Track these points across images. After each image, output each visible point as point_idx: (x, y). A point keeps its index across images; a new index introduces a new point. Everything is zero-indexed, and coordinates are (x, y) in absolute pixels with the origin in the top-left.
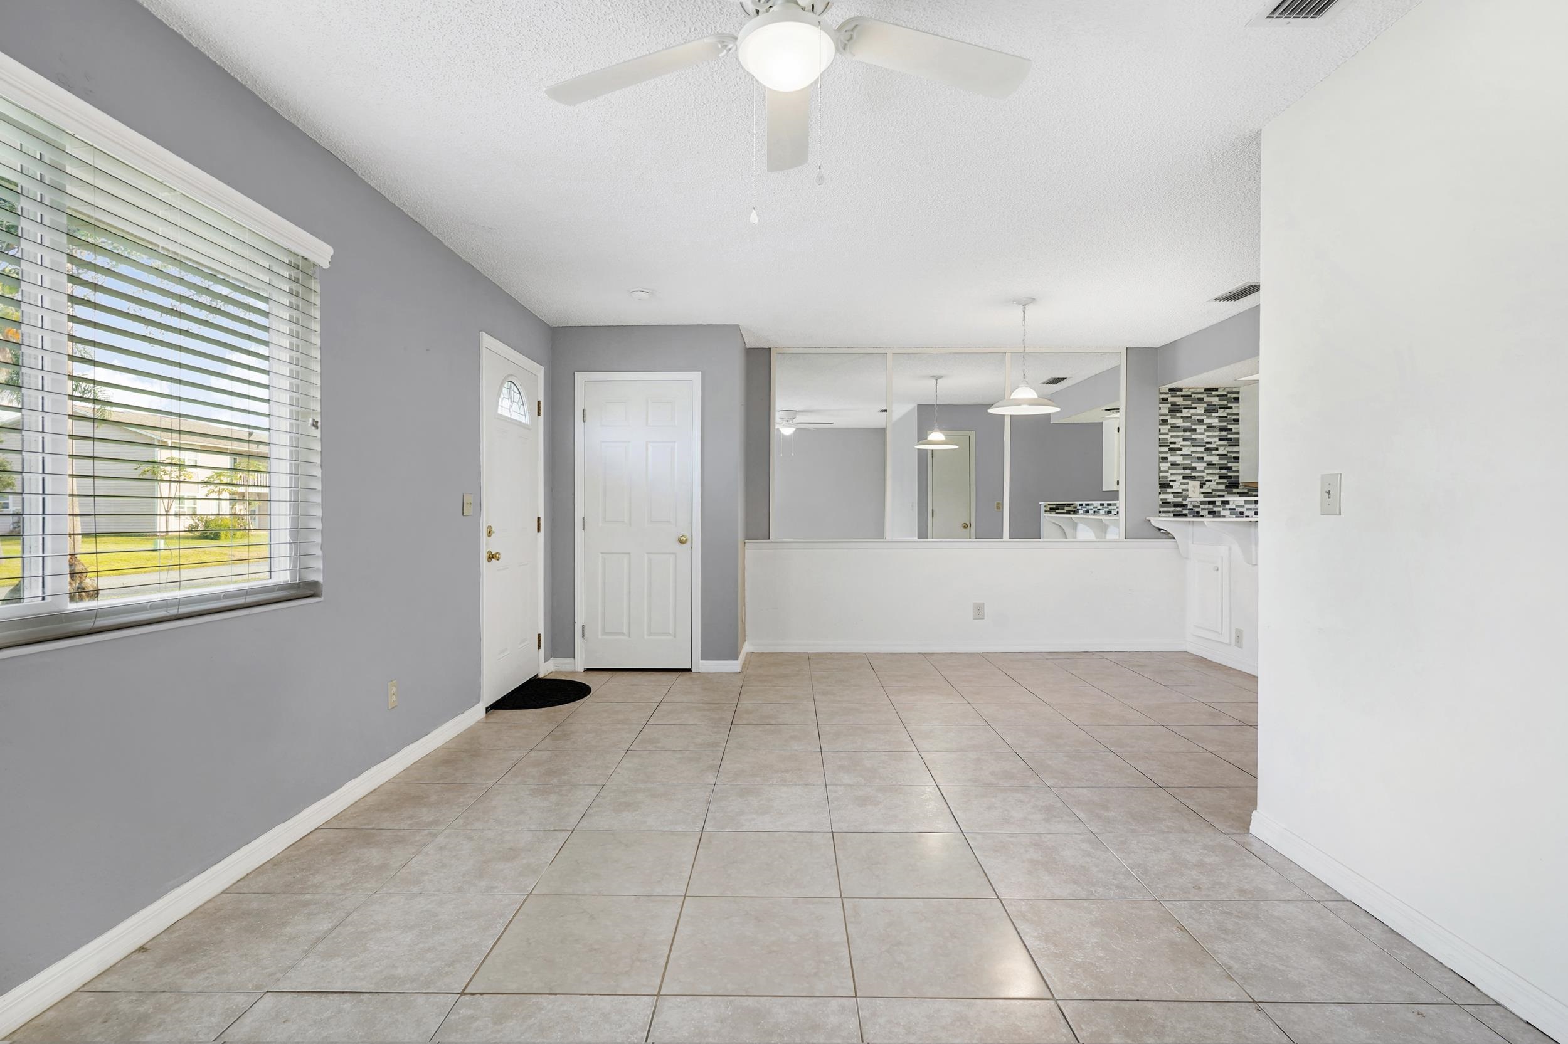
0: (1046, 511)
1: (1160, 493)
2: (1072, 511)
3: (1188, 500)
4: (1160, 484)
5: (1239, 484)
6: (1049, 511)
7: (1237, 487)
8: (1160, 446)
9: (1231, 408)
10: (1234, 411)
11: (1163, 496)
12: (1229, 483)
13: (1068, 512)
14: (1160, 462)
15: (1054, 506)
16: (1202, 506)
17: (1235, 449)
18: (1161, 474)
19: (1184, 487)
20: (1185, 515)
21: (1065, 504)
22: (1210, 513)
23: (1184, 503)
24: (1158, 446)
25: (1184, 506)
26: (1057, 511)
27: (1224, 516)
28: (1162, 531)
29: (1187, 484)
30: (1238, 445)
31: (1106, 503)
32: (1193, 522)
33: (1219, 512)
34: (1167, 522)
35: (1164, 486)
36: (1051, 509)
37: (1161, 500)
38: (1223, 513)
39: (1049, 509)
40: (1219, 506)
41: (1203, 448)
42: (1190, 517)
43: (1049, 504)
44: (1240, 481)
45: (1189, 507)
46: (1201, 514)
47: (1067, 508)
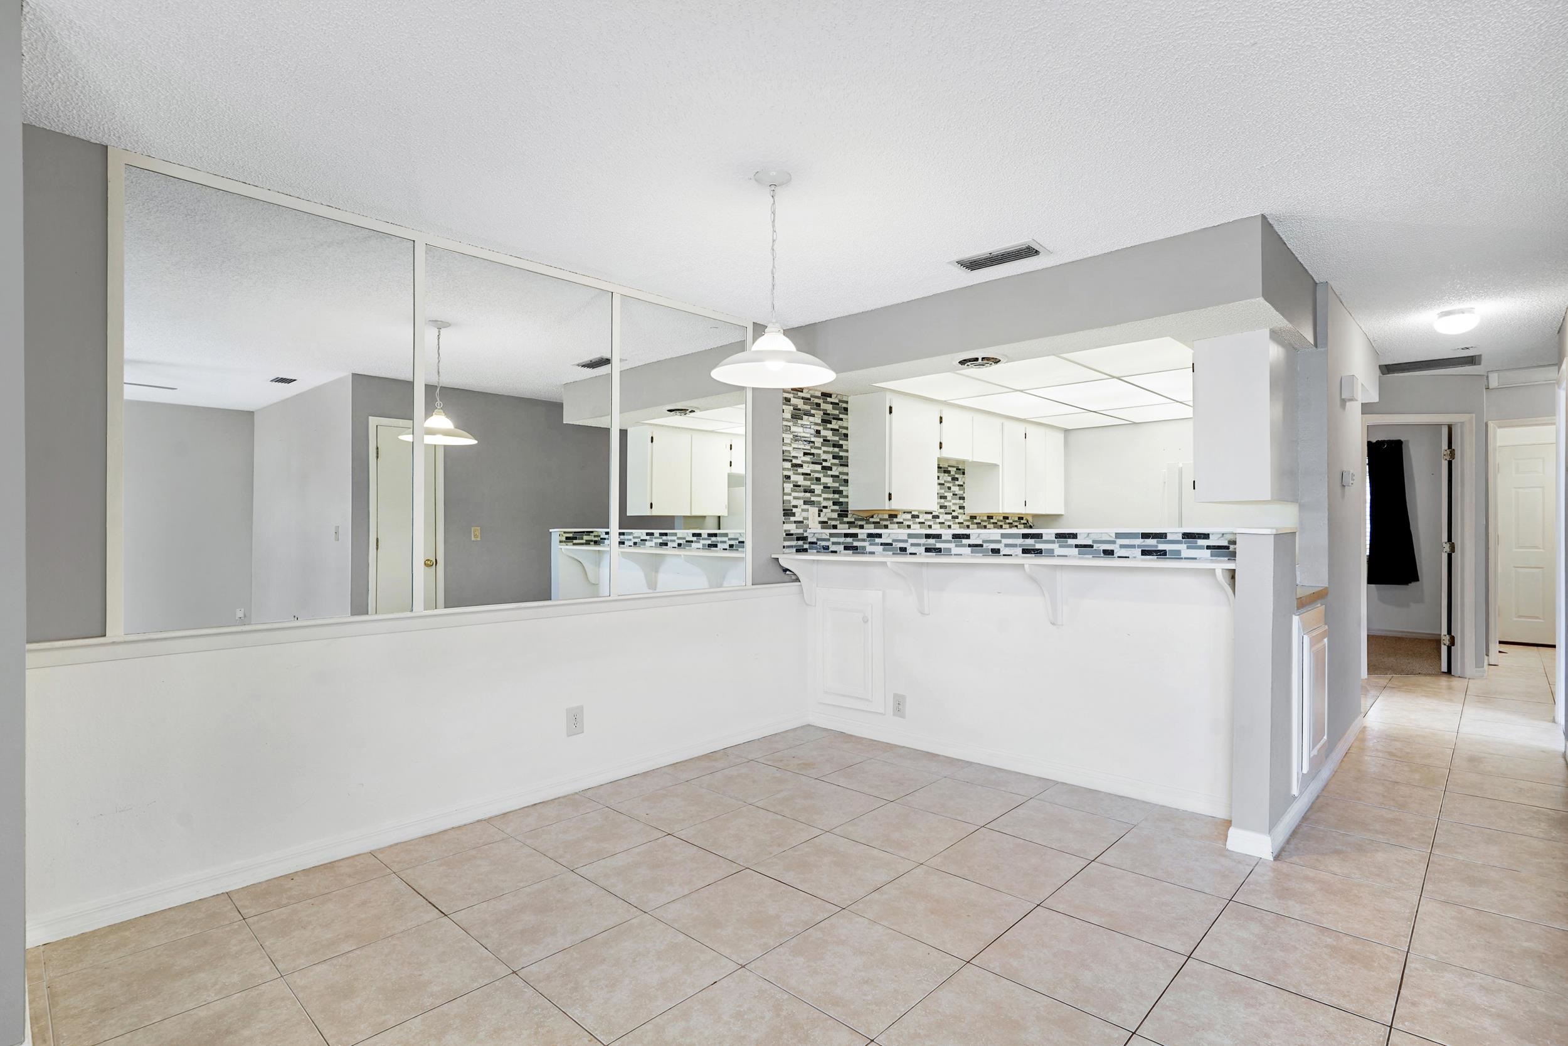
0: (561, 542)
1: (784, 523)
2: (592, 541)
3: (809, 531)
4: (784, 510)
5: (848, 511)
6: (565, 542)
7: (846, 516)
8: (784, 460)
9: (842, 419)
10: (844, 424)
11: (787, 527)
12: (841, 511)
13: (588, 543)
14: (784, 482)
15: (571, 535)
16: (833, 540)
17: (845, 469)
18: (786, 498)
19: (805, 514)
20: (805, 550)
21: (584, 532)
22: (846, 548)
23: (805, 535)
24: (782, 460)
25: (804, 539)
26: (575, 541)
27: (872, 553)
28: (788, 572)
29: (807, 510)
30: (847, 466)
31: (657, 532)
32: (818, 560)
33: (864, 548)
34: (790, 560)
35: (788, 513)
36: (567, 538)
37: (785, 531)
38: (869, 548)
39: (564, 539)
40: (863, 540)
41: (820, 466)
42: (812, 554)
43: (565, 532)
44: (850, 509)
45: (809, 540)
46: (831, 549)
47: (586, 538)
